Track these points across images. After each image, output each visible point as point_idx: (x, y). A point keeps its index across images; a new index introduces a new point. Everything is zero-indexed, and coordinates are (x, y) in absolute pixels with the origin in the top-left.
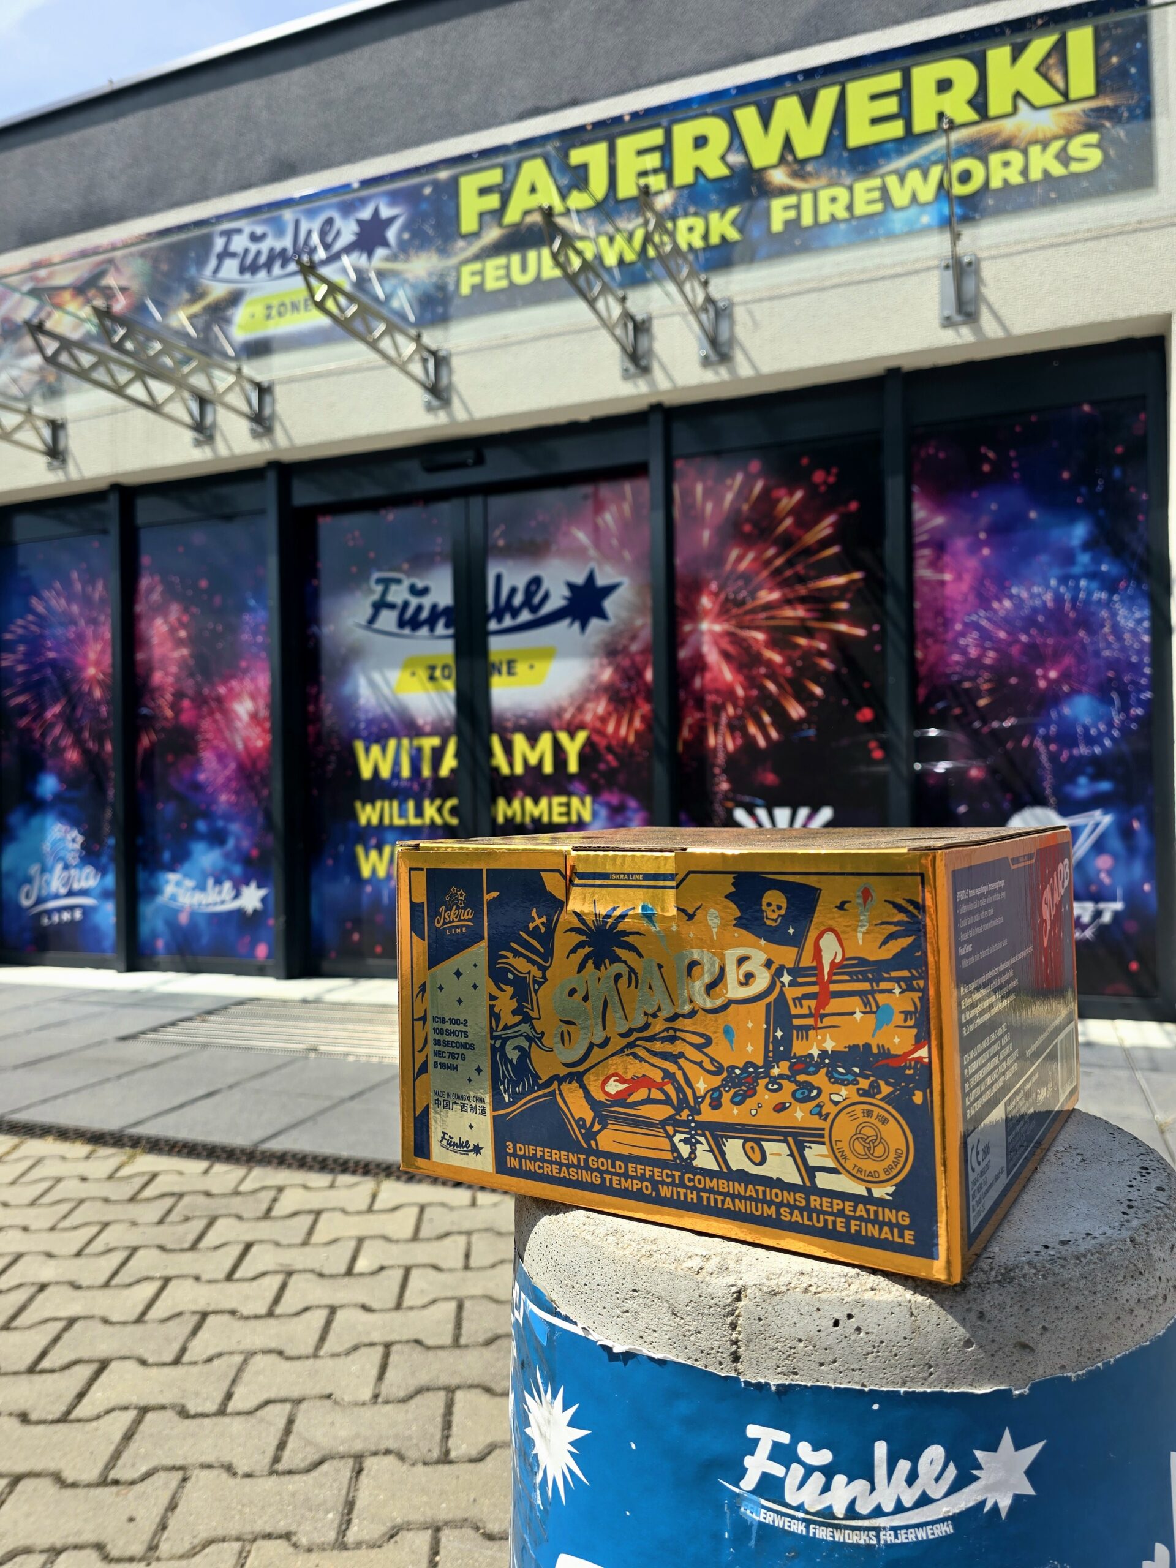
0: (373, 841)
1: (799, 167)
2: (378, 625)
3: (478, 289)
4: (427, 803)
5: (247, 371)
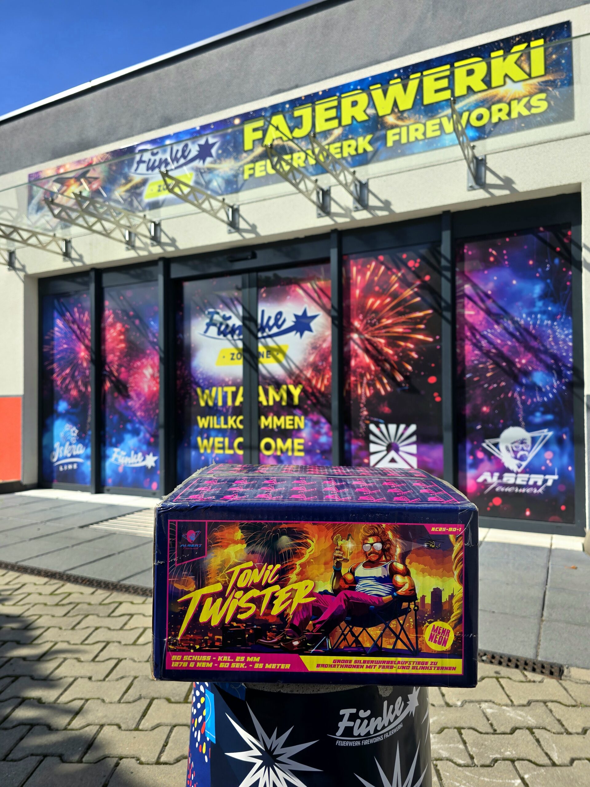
0: (205, 435)
2: (208, 334)
3: (252, 176)
4: (229, 418)
5: (148, 217)
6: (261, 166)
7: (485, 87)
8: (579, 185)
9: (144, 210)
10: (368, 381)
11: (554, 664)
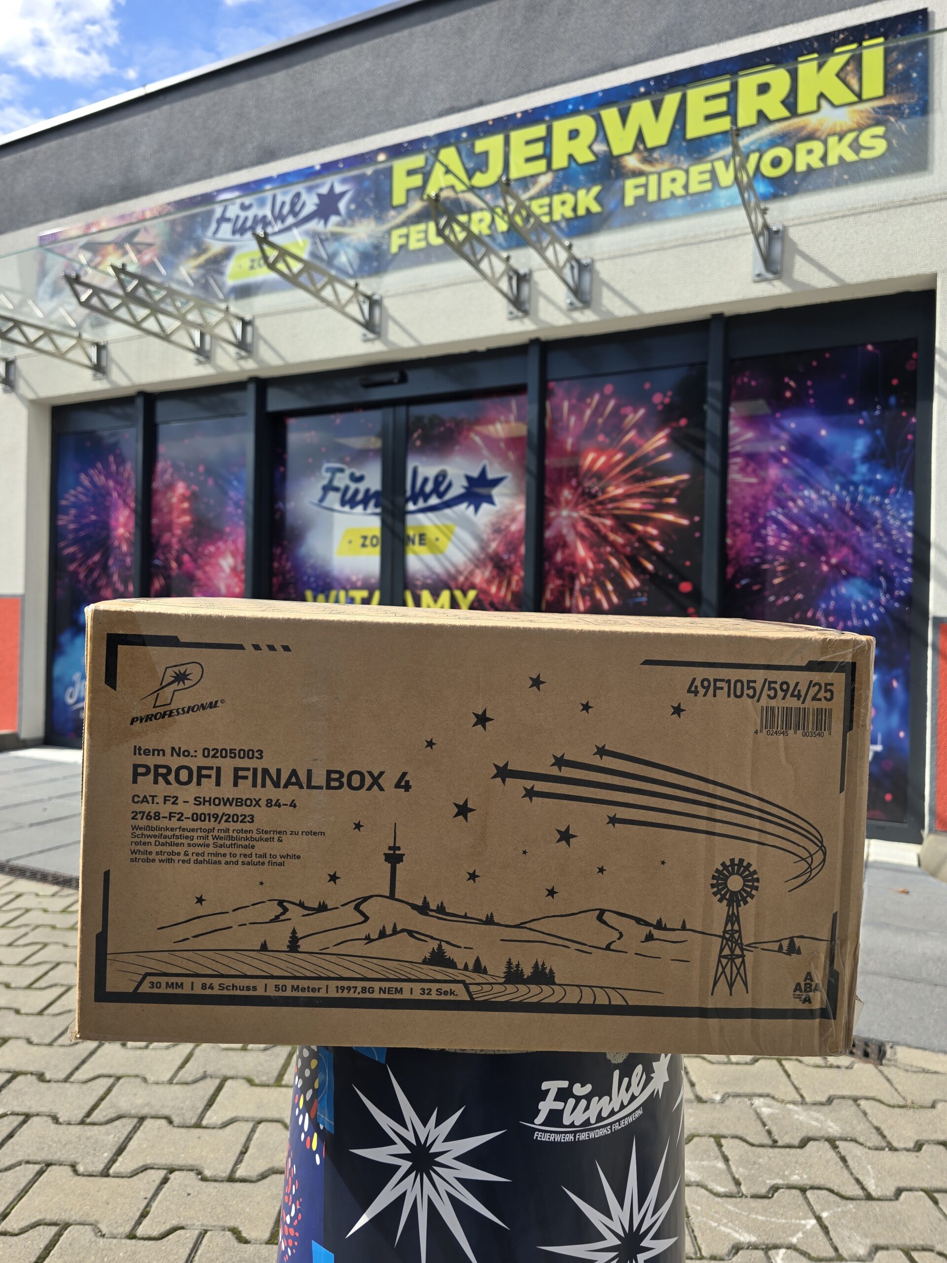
1: (647, 153)
2: (325, 504)
3: (404, 248)
5: (233, 309)
6: (419, 232)
7: (786, 113)
8: (934, 277)
9: (226, 299)
10: (582, 585)
11: (871, 1040)
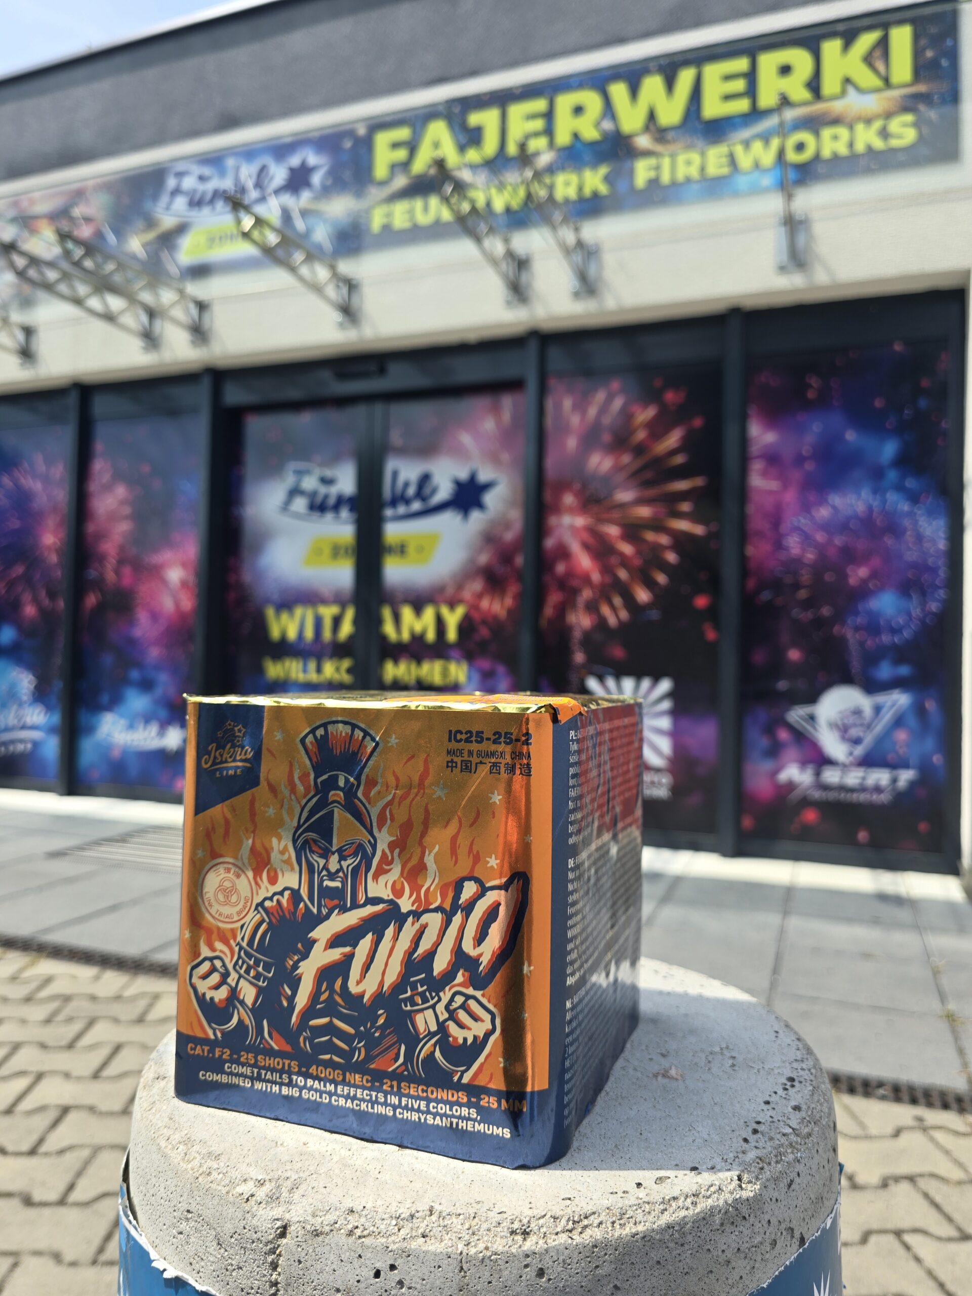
1: (661, 134)
2: (292, 509)
3: (387, 228)
4: (326, 662)
5: (189, 291)
6: (403, 210)
7: (809, 98)
9: (182, 279)
10: (586, 600)
